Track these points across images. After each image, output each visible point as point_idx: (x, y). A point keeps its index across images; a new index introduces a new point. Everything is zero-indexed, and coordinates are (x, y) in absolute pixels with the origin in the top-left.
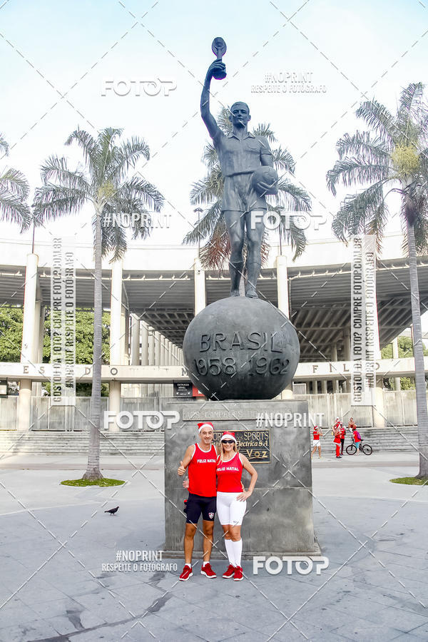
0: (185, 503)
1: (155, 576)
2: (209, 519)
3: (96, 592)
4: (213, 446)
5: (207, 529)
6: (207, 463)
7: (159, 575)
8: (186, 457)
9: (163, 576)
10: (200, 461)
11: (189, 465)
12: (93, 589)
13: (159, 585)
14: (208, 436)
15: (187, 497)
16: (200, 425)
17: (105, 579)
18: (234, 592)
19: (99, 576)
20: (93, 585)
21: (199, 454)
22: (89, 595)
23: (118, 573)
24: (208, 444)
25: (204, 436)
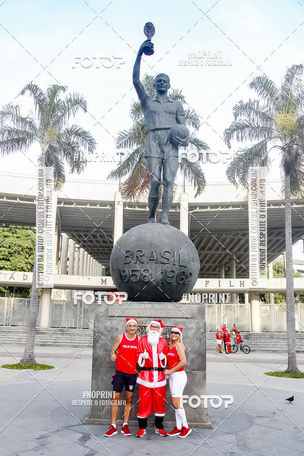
0: (113, 377)
1: (82, 438)
2: (129, 390)
3: (36, 449)
5: (128, 397)
6: (130, 349)
7: (85, 438)
9: (89, 438)
10: (125, 346)
12: (33, 447)
13: (86, 444)
14: (133, 328)
16: (127, 320)
17: (43, 439)
18: (145, 451)
19: (38, 437)
20: (34, 444)
22: (30, 452)
23: (53, 434)
24: (132, 334)
25: (130, 328)
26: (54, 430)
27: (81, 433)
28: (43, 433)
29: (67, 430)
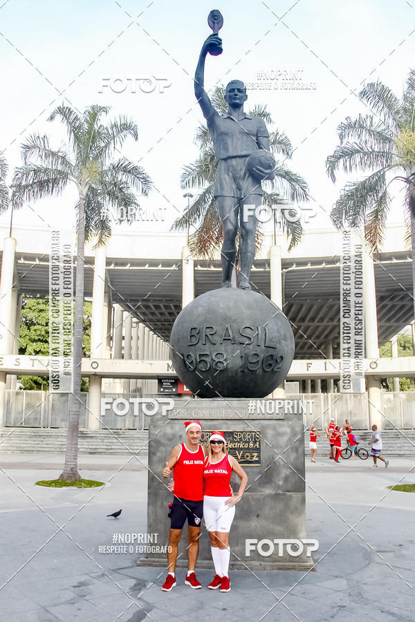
0: (170, 507)
1: (135, 585)
2: (195, 525)
3: (72, 602)
4: (200, 447)
5: (193, 535)
6: (194, 465)
7: (140, 585)
8: (171, 458)
9: (145, 586)
10: (186, 462)
11: (174, 466)
12: (68, 599)
13: (139, 596)
14: (195, 436)
15: (171, 501)
16: (187, 424)
17: (82, 588)
18: (221, 604)
19: (75, 584)
20: (69, 595)
21: (185, 455)
22: (63, 606)
23: (96, 581)
24: (195, 445)
25: (192, 435)
26: (98, 574)
27: (134, 578)
28: (83, 579)
29: (116, 574)
